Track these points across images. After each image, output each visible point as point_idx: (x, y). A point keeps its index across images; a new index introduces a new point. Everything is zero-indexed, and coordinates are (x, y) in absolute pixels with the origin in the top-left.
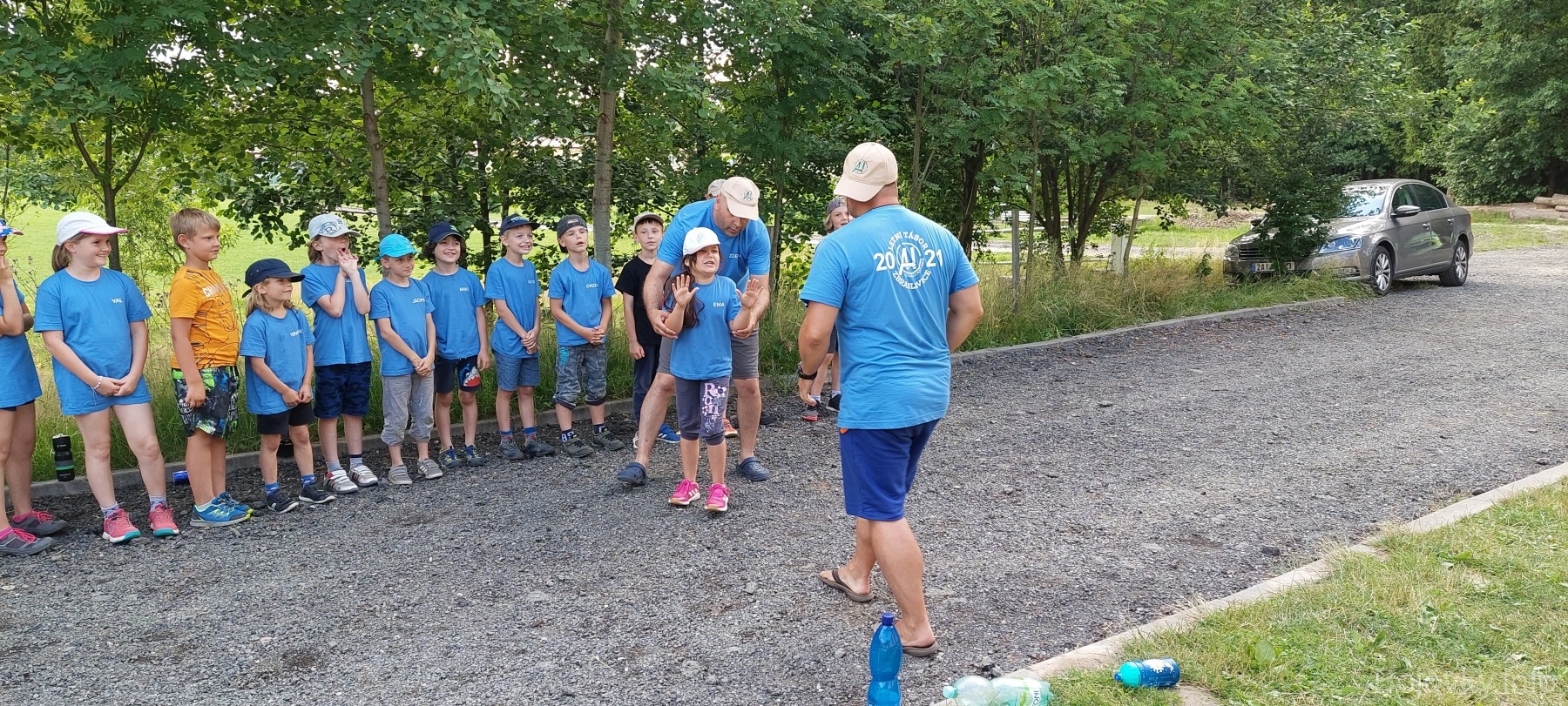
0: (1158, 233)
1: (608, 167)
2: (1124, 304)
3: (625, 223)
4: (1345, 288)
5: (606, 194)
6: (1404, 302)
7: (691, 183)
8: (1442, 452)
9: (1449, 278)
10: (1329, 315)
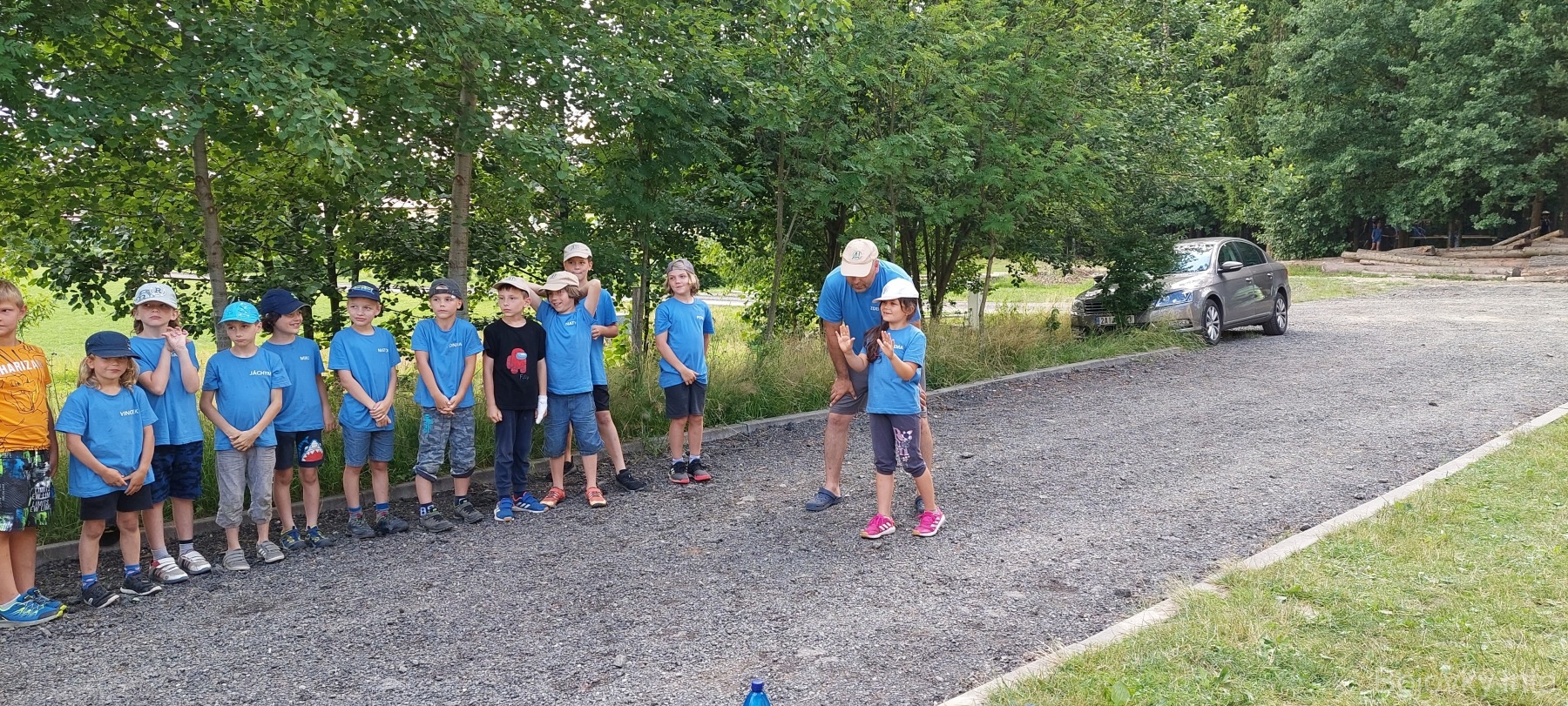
0: (1011, 290)
1: (465, 229)
2: (981, 357)
3: (485, 286)
4: (1181, 339)
5: (463, 258)
6: (1232, 351)
7: (553, 245)
8: (1271, 490)
9: (1271, 328)
10: (1167, 364)
